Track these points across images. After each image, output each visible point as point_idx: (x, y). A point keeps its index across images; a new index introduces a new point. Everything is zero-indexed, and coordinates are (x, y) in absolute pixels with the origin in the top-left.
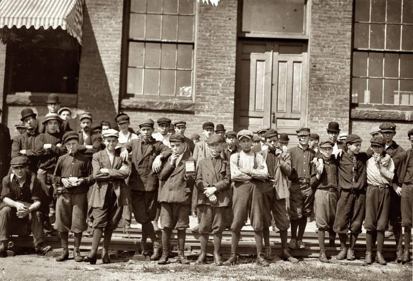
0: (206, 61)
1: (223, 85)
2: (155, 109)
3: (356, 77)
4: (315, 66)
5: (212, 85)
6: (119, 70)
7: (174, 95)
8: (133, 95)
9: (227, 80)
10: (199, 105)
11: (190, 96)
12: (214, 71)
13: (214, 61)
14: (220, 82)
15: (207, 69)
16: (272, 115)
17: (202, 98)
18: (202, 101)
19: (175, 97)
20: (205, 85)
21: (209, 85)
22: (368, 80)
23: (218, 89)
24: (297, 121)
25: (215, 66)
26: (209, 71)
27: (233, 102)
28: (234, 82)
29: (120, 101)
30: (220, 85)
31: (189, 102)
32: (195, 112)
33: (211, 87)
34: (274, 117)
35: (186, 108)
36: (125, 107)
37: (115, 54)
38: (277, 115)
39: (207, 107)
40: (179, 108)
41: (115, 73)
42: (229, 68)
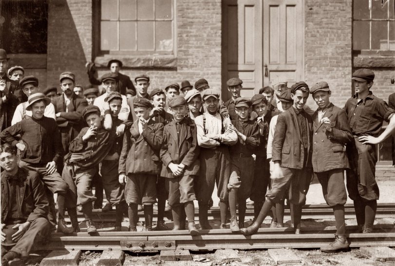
0: (188, 9)
1: (208, 36)
2: (132, 66)
3: (357, 20)
4: (311, 9)
5: (196, 36)
6: (91, 24)
7: (153, 50)
8: (107, 52)
9: (212, 29)
10: (182, 59)
11: (171, 50)
12: (197, 20)
13: (197, 8)
14: (205, 32)
15: (189, 18)
16: (264, 68)
17: (184, 51)
18: (185, 55)
19: (155, 52)
20: (187, 36)
21: (191, 36)
22: (371, 23)
23: (202, 40)
24: (293, 73)
25: (198, 14)
26: (191, 20)
27: (220, 55)
28: (220, 31)
29: (93, 59)
30: (205, 35)
31: (171, 57)
32: (178, 68)
33: (194, 38)
34: (267, 69)
35: (168, 63)
36: (99, 66)
37: (86, 6)
38: (270, 68)
39: (191, 62)
40: (160, 64)
41: (86, 28)
42: (214, 15)
